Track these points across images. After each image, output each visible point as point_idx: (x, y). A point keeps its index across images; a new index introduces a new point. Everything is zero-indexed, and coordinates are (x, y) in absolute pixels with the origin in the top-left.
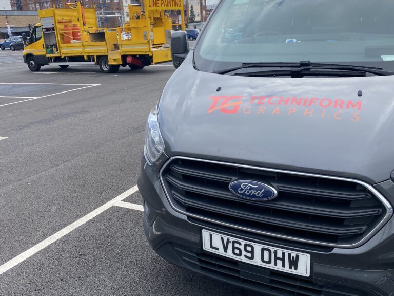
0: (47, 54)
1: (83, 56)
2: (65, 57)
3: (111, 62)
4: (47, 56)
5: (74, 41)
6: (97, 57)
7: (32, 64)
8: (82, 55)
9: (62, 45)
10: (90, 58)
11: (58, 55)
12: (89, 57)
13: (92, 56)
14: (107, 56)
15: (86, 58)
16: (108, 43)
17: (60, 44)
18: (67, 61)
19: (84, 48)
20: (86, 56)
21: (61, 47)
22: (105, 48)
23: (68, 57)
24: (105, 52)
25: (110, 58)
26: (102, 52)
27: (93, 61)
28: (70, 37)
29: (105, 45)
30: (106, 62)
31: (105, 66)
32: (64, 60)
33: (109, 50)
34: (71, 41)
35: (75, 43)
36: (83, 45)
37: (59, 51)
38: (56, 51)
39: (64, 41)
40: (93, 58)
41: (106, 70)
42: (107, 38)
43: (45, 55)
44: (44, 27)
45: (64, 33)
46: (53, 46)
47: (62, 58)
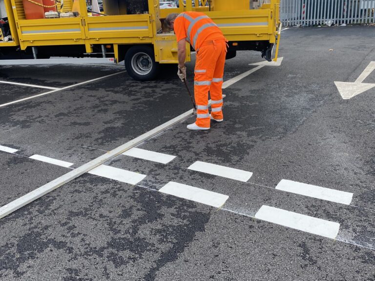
1: (83, 46)
2: (29, 48)
3: (162, 59)
5: (53, 13)
6: (122, 47)
9: (21, 22)
10: (97, 50)
11: (12, 44)
12: (98, 47)
13: (105, 45)
15: (89, 50)
16: (155, 18)
17: (18, 21)
18: (35, 56)
19: (86, 27)
20: (91, 45)
21: (21, 27)
22: (148, 28)
23: (36, 47)
24: (148, 37)
25: (161, 49)
26: (138, 37)
27: (107, 56)
28: (40, 4)
29: (147, 21)
30: (138, 58)
31: (137, 66)
32: (27, 54)
33: (155, 32)
34: (46, 13)
35: (56, 18)
36: (83, 21)
37: (13, 36)
38: (5, 35)
39: (24, 13)
40: (109, 49)
41: (144, 75)
42: (155, 6)
47: (23, 50)
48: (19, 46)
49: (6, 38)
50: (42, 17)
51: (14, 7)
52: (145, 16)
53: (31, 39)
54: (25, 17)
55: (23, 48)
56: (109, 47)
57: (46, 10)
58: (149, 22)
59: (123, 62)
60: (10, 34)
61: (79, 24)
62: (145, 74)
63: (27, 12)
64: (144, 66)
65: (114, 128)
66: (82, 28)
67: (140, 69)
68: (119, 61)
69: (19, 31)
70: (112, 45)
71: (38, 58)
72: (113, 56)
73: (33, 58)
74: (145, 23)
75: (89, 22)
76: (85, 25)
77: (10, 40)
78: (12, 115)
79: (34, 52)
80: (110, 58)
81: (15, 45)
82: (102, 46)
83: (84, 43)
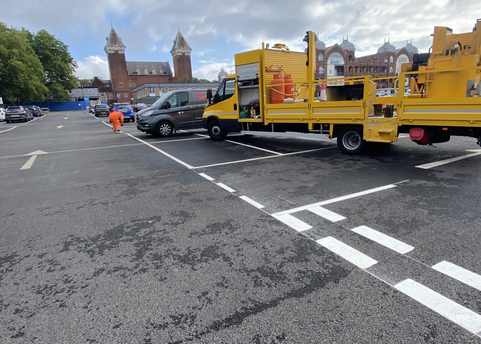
0: (240, 118)
1: (307, 124)
2: (270, 124)
3: (371, 138)
5: (290, 99)
6: (336, 126)
7: (216, 130)
8: (305, 122)
9: (267, 106)
11: (260, 120)
12: (316, 126)
13: (323, 124)
14: (360, 126)
15: (310, 128)
16: (366, 103)
18: (273, 130)
19: (311, 111)
20: (313, 124)
21: (267, 109)
22: (360, 112)
23: (274, 123)
24: (360, 119)
25: (370, 130)
26: (351, 119)
27: (324, 133)
28: (282, 93)
29: (360, 106)
30: (349, 136)
31: (348, 142)
32: (268, 128)
33: (367, 115)
34: (285, 100)
35: (291, 103)
36: (309, 105)
37: (261, 115)
38: (256, 115)
39: (271, 99)
40: (326, 127)
42: (369, 94)
43: (237, 119)
44: (240, 79)
45: (273, 87)
46: (252, 107)
47: (266, 126)
48: (263, 123)
49: (257, 117)
50: (282, 102)
51: (265, 96)
52: (359, 102)
53: (272, 118)
54: (271, 102)
55: (266, 124)
57: (286, 97)
58: (362, 107)
59: (336, 139)
60: (259, 114)
61: (306, 108)
62: (352, 149)
63: (273, 99)
64: (353, 142)
65: (307, 187)
66: (308, 111)
67: (350, 145)
68: (333, 138)
69: (265, 112)
70: (329, 124)
71: (275, 131)
72: (328, 133)
73: (271, 131)
74: (359, 108)
75: (313, 106)
76: (310, 109)
77: (259, 118)
78: (244, 168)
79: (273, 127)
80: (326, 135)
81: (261, 122)
82: (321, 125)
83: (307, 122)
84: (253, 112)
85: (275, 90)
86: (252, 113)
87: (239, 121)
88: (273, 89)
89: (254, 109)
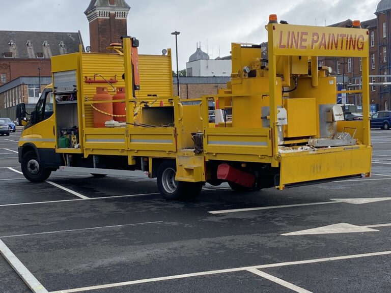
0: (59, 147)
1: (126, 157)
2: (91, 156)
3: (181, 176)
4: (59, 151)
5: (113, 122)
6: (155, 160)
7: (33, 166)
8: (125, 154)
9: (87, 130)
10: (139, 163)
11: (79, 151)
12: (137, 159)
13: (144, 157)
14: (174, 160)
15: (130, 162)
16: (179, 132)
17: (84, 129)
18: (94, 165)
19: (129, 139)
20: (132, 157)
21: (86, 135)
22: (172, 142)
23: (97, 156)
24: (173, 151)
26: (165, 151)
27: (144, 169)
31: (172, 183)
33: (179, 146)
34: (107, 122)
35: (110, 127)
36: (127, 131)
38: (77, 143)
39: (93, 121)
41: (171, 193)
42: (180, 119)
43: (55, 149)
44: (58, 91)
45: (94, 105)
46: (72, 132)
47: (85, 158)
48: (83, 155)
49: (77, 145)
50: (103, 126)
51: (83, 116)
53: (91, 147)
54: (94, 125)
55: (86, 156)
56: (145, 159)
58: (173, 135)
60: (79, 142)
61: (124, 134)
66: (126, 138)
67: (173, 187)
68: (152, 177)
69: (84, 139)
70: (148, 158)
71: (98, 167)
72: (148, 169)
73: (93, 167)
74: (171, 137)
75: (131, 133)
76: (128, 136)
77: (79, 147)
79: (94, 161)
80: (146, 172)
81: (81, 153)
82: (142, 159)
83: (127, 155)
84: (73, 138)
85: (96, 109)
86: (72, 140)
87: (56, 152)
88: (94, 107)
89: (75, 134)
